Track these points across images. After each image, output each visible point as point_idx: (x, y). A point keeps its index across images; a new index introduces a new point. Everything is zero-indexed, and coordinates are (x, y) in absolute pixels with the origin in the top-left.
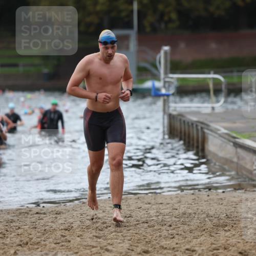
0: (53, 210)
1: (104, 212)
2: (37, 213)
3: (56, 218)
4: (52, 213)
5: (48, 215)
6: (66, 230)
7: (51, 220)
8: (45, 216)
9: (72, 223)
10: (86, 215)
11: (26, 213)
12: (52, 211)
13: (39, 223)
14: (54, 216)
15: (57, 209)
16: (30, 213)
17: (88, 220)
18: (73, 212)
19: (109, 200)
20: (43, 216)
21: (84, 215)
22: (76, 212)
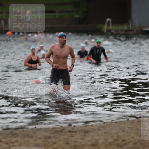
1: (123, 131)
2: (70, 131)
5: (78, 133)
7: (80, 137)
9: (98, 140)
10: (109, 133)
11: (60, 131)
12: (82, 130)
13: (71, 139)
14: (83, 134)
19: (128, 122)
20: (74, 134)
22: (101, 131)
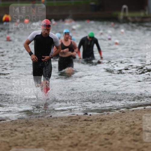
0: (99, 118)
1: (140, 120)
2: (85, 120)
3: (101, 124)
4: (97, 120)
5: (94, 122)
6: (109, 134)
7: (96, 126)
8: (91, 122)
9: (114, 129)
10: (125, 122)
11: (76, 120)
12: (97, 119)
13: (87, 128)
14: (99, 123)
15: (102, 117)
16: (80, 120)
17: (127, 126)
18: (115, 119)
19: (145, 110)
20: (90, 122)
21: (124, 122)
22: (117, 120)
